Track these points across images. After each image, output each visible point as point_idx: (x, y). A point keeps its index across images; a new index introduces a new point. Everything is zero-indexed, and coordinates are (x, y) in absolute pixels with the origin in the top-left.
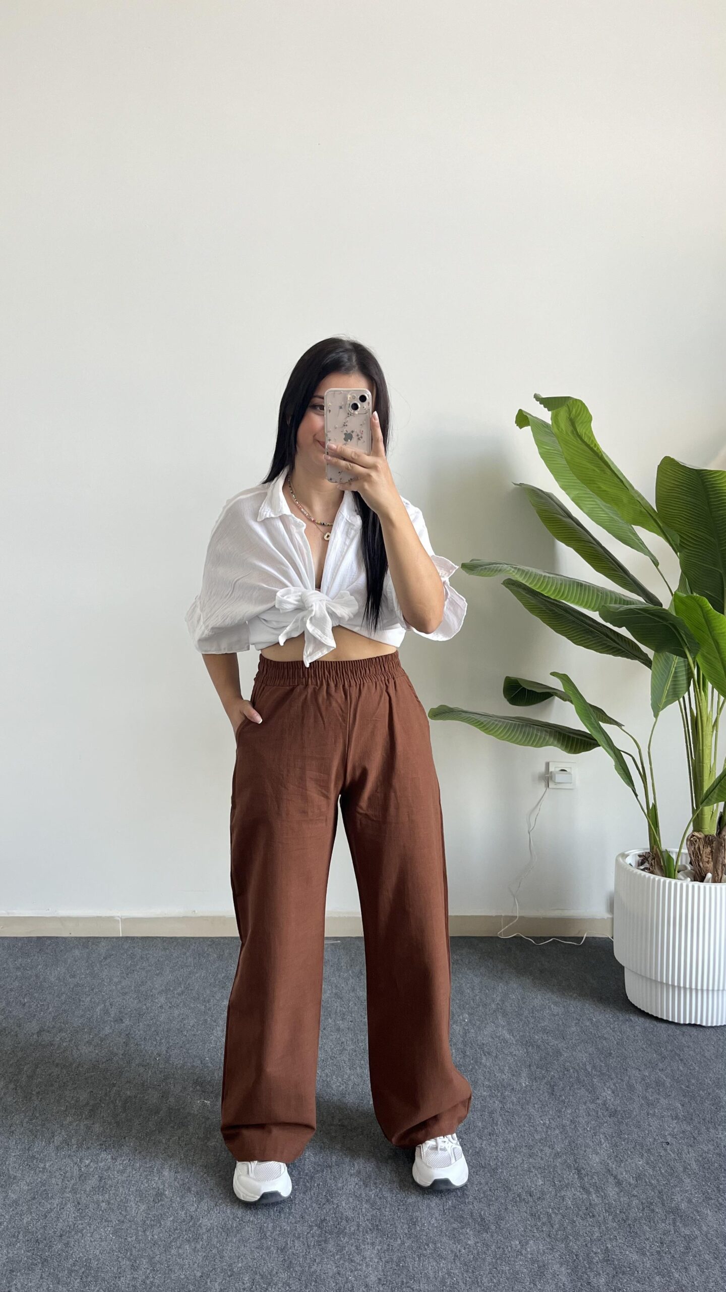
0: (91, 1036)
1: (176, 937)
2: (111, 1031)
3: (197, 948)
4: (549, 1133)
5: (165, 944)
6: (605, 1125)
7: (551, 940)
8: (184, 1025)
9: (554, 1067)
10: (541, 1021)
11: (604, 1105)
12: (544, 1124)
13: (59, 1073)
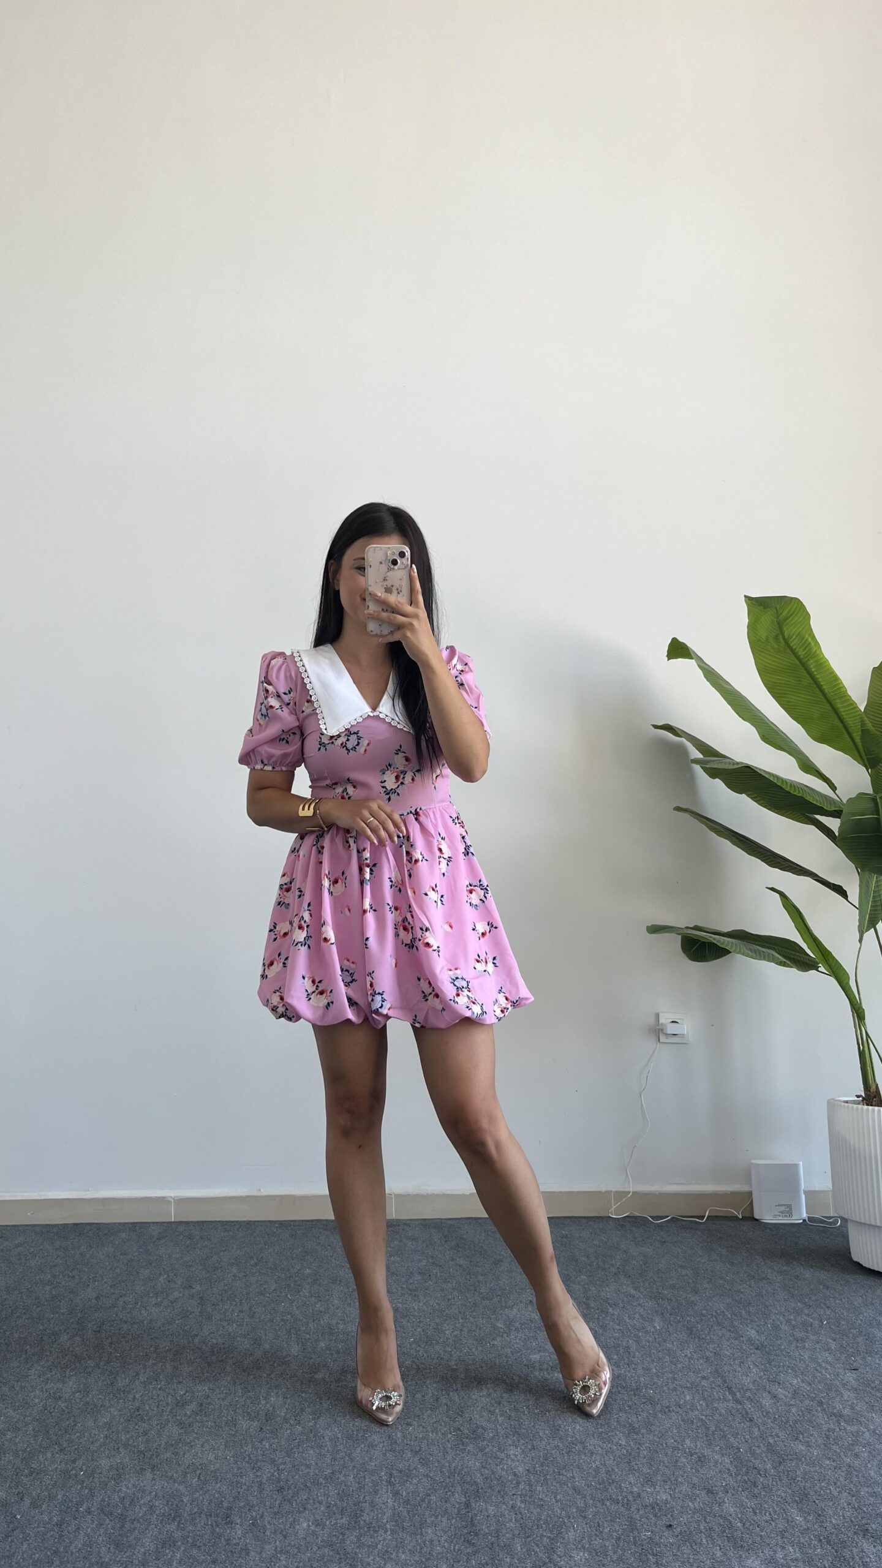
0: (159, 1300)
1: (237, 1221)
2: (181, 1295)
3: (265, 1230)
4: (692, 1362)
5: (226, 1227)
6: (753, 1355)
7: (668, 1218)
8: (264, 1289)
9: (690, 1313)
10: (669, 1280)
11: (750, 1340)
12: (685, 1356)
13: (130, 1327)
